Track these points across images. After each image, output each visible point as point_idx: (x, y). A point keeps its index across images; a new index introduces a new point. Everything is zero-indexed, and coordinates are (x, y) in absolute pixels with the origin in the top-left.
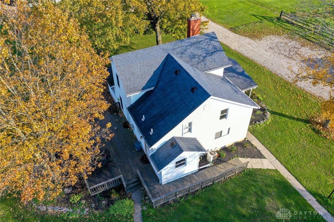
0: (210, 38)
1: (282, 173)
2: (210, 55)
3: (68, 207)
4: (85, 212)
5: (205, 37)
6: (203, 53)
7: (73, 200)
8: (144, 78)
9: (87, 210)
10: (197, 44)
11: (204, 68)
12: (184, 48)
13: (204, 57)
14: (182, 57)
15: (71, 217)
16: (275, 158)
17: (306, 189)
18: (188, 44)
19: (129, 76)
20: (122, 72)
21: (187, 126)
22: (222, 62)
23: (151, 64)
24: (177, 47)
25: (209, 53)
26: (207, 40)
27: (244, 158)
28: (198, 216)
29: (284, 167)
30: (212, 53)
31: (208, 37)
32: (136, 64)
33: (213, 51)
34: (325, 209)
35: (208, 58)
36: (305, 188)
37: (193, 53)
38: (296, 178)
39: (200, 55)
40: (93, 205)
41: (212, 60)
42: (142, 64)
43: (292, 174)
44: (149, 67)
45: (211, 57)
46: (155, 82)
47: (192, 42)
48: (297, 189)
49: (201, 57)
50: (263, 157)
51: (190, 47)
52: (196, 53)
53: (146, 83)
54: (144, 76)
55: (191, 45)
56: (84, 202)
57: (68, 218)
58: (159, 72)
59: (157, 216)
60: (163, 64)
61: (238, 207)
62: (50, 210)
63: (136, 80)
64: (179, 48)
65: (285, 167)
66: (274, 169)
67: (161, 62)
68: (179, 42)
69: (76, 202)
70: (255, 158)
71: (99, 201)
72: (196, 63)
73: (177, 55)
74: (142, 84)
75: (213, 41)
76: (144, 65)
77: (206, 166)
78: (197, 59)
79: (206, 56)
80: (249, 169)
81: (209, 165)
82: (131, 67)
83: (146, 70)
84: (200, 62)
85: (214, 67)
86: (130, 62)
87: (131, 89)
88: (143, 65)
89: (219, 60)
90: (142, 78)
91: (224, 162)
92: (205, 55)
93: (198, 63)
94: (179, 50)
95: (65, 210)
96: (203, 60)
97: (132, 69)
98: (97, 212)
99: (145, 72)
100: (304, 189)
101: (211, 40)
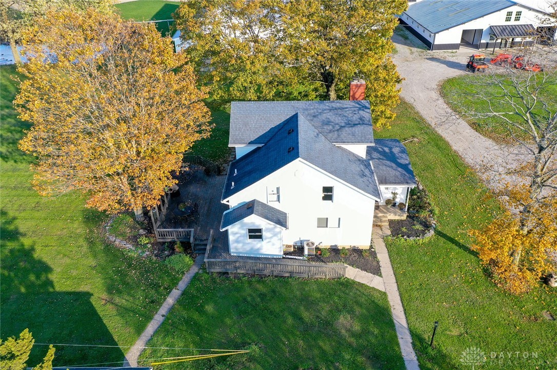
0: (361, 107)
1: (390, 298)
2: (352, 126)
3: (133, 245)
4: (144, 255)
5: (354, 104)
6: (343, 122)
7: (141, 241)
8: (257, 132)
9: (148, 253)
10: (339, 110)
11: (336, 139)
12: (320, 111)
13: (342, 127)
14: (312, 120)
15: (130, 254)
16: (395, 281)
17: (408, 326)
18: (327, 107)
19: (241, 126)
20: (235, 121)
21: (275, 192)
22: (363, 138)
23: (272, 119)
24: (312, 108)
25: (350, 124)
26: (355, 109)
27: (353, 266)
28: (249, 299)
29: (398, 294)
30: (355, 125)
31: (357, 105)
32: (254, 115)
33: (357, 122)
34: (416, 355)
35: (347, 129)
36: (408, 324)
37: (329, 119)
38: (405, 310)
39: (338, 124)
40: (156, 252)
41: (350, 133)
42: (261, 117)
43: (403, 305)
44: (267, 122)
45: (350, 129)
46: (266, 139)
47: (334, 106)
48: (395, 321)
49: (337, 126)
50: (379, 274)
51: (328, 111)
52: (332, 120)
53: (256, 138)
54: (257, 130)
55: (330, 110)
56: (149, 247)
57: (127, 254)
58: (276, 130)
59: (206, 282)
60: (286, 122)
61: (302, 308)
62: (117, 243)
63: (247, 132)
64: (313, 109)
65: (401, 295)
66: (384, 290)
67: (283, 119)
68: (316, 103)
69: (143, 244)
70: (367, 271)
71: (163, 250)
72: (327, 131)
73: (307, 116)
74: (252, 137)
75: (362, 111)
76: (263, 119)
77: (297, 257)
78: (331, 127)
79: (344, 127)
80: (348, 278)
81: (301, 258)
82: (247, 118)
83: (262, 125)
84: (334, 131)
85: (350, 141)
86: (249, 112)
87: (236, 139)
88: (261, 119)
89: (360, 135)
90: (254, 132)
91: (323, 261)
92: (343, 125)
93: (330, 131)
94: (312, 111)
95: (129, 246)
96: (338, 130)
97: (247, 119)
98: (154, 258)
99: (261, 126)
100: (405, 325)
101: (360, 109)
